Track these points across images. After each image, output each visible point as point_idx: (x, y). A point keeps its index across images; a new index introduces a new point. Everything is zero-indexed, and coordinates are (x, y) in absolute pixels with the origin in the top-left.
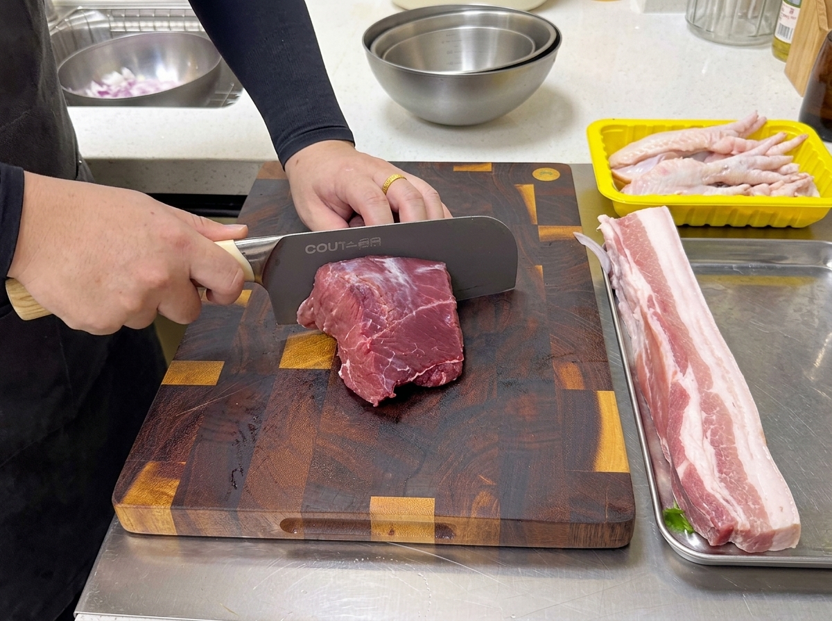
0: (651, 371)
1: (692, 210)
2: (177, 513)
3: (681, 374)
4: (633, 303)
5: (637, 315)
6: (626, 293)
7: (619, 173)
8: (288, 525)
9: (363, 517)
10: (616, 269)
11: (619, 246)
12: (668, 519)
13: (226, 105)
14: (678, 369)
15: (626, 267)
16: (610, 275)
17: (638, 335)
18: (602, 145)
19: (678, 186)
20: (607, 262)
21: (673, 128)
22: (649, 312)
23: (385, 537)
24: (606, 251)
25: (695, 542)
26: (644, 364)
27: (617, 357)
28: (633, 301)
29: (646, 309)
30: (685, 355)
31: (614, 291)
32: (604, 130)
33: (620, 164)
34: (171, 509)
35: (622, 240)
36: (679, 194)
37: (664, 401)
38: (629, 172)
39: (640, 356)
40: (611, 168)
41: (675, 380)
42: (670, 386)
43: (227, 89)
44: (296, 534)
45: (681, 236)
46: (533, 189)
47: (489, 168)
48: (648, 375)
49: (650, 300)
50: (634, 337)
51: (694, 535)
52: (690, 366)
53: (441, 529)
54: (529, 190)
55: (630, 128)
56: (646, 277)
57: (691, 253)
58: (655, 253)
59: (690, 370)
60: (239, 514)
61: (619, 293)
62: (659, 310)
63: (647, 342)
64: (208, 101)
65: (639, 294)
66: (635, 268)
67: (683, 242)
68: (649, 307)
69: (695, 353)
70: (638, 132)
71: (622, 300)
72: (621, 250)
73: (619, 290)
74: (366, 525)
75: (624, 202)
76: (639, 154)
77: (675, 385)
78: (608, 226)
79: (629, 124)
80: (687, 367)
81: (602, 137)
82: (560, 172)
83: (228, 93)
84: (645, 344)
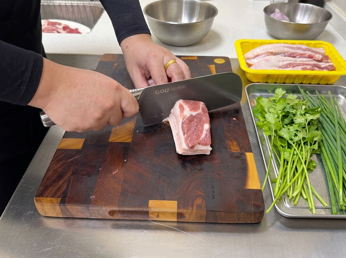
18: (241, 49)
19: (273, 66)
32: (241, 43)
38: (252, 61)
40: (245, 59)
44: (116, 217)
46: (214, 67)
47: (196, 58)
54: (213, 67)
76: (256, 54)
82: (225, 60)
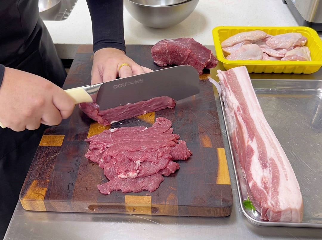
0: (238, 139)
1: (255, 66)
2: (46, 202)
3: (251, 141)
4: (231, 109)
5: (233, 114)
6: (229, 105)
7: (225, 50)
8: (91, 207)
9: (122, 204)
10: (224, 93)
11: (226, 84)
12: (245, 204)
13: (63, 19)
14: (250, 139)
15: (228, 93)
16: (222, 95)
17: (233, 123)
20: (220, 90)
21: (249, 30)
22: (238, 113)
23: (131, 212)
24: (220, 85)
25: (256, 214)
26: (236, 136)
27: (224, 132)
28: (231, 108)
29: (236, 111)
30: (252, 133)
31: (223, 103)
33: (226, 46)
34: (44, 201)
35: (227, 81)
36: (250, 60)
37: (244, 153)
39: (234, 132)
41: (248, 144)
42: (246, 146)
43: (64, 12)
45: (251, 78)
48: (237, 141)
49: (238, 108)
50: (232, 124)
51: (256, 212)
52: (254, 138)
53: (154, 209)
55: (230, 30)
56: (236, 98)
57: (255, 85)
58: (240, 87)
59: (254, 139)
60: (72, 203)
61: (225, 104)
62: (242, 112)
63: (237, 126)
64: (56, 17)
65: (234, 105)
66: (232, 93)
67: (251, 81)
68: (238, 111)
69: (257, 132)
70: (233, 32)
71: (227, 107)
72: (226, 85)
73: (225, 103)
74: (124, 208)
75: (228, 63)
77: (249, 146)
78: (221, 74)
79: (230, 29)
80: (253, 138)
81: (219, 34)
83: (64, 13)
84: (236, 127)
